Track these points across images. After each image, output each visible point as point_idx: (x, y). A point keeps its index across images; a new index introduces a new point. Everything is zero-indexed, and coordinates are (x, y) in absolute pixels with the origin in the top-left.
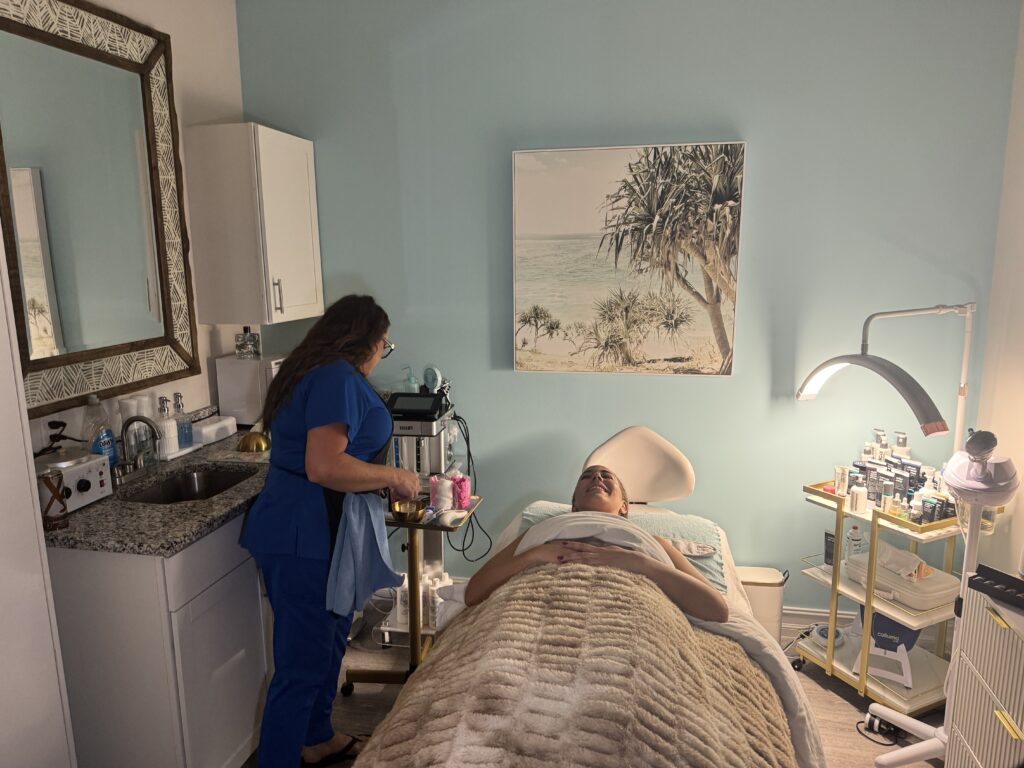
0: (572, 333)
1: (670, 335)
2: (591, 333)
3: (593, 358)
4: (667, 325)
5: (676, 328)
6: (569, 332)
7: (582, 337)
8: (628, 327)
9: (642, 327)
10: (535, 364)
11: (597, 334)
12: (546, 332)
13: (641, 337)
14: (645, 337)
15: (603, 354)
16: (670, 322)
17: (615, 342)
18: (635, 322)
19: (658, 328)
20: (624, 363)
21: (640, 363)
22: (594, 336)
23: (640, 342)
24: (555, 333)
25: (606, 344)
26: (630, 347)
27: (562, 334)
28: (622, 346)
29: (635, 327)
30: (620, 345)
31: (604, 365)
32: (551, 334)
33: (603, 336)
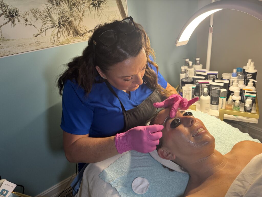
0: (31, 17)
1: (96, 12)
2: (46, 16)
3: (52, 35)
4: (94, 5)
5: (99, 6)
6: (28, 18)
7: (39, 20)
8: (71, 9)
9: (79, 8)
10: (8, 49)
11: (51, 17)
12: (7, 20)
13: (81, 15)
14: (83, 15)
15: (59, 31)
16: (95, 2)
17: (65, 21)
18: (74, 4)
19: (89, 7)
20: (75, 36)
21: (84, 33)
22: (49, 19)
23: (81, 19)
24: (16, 21)
25: (59, 23)
26: (76, 23)
27: (22, 21)
28: (70, 23)
29: (75, 9)
30: (69, 22)
31: (62, 39)
32: (13, 22)
33: (56, 18)
